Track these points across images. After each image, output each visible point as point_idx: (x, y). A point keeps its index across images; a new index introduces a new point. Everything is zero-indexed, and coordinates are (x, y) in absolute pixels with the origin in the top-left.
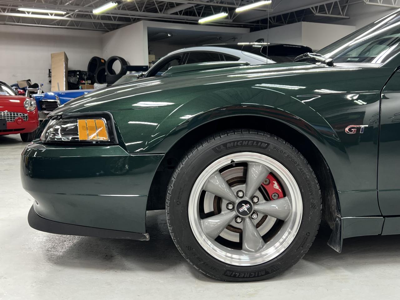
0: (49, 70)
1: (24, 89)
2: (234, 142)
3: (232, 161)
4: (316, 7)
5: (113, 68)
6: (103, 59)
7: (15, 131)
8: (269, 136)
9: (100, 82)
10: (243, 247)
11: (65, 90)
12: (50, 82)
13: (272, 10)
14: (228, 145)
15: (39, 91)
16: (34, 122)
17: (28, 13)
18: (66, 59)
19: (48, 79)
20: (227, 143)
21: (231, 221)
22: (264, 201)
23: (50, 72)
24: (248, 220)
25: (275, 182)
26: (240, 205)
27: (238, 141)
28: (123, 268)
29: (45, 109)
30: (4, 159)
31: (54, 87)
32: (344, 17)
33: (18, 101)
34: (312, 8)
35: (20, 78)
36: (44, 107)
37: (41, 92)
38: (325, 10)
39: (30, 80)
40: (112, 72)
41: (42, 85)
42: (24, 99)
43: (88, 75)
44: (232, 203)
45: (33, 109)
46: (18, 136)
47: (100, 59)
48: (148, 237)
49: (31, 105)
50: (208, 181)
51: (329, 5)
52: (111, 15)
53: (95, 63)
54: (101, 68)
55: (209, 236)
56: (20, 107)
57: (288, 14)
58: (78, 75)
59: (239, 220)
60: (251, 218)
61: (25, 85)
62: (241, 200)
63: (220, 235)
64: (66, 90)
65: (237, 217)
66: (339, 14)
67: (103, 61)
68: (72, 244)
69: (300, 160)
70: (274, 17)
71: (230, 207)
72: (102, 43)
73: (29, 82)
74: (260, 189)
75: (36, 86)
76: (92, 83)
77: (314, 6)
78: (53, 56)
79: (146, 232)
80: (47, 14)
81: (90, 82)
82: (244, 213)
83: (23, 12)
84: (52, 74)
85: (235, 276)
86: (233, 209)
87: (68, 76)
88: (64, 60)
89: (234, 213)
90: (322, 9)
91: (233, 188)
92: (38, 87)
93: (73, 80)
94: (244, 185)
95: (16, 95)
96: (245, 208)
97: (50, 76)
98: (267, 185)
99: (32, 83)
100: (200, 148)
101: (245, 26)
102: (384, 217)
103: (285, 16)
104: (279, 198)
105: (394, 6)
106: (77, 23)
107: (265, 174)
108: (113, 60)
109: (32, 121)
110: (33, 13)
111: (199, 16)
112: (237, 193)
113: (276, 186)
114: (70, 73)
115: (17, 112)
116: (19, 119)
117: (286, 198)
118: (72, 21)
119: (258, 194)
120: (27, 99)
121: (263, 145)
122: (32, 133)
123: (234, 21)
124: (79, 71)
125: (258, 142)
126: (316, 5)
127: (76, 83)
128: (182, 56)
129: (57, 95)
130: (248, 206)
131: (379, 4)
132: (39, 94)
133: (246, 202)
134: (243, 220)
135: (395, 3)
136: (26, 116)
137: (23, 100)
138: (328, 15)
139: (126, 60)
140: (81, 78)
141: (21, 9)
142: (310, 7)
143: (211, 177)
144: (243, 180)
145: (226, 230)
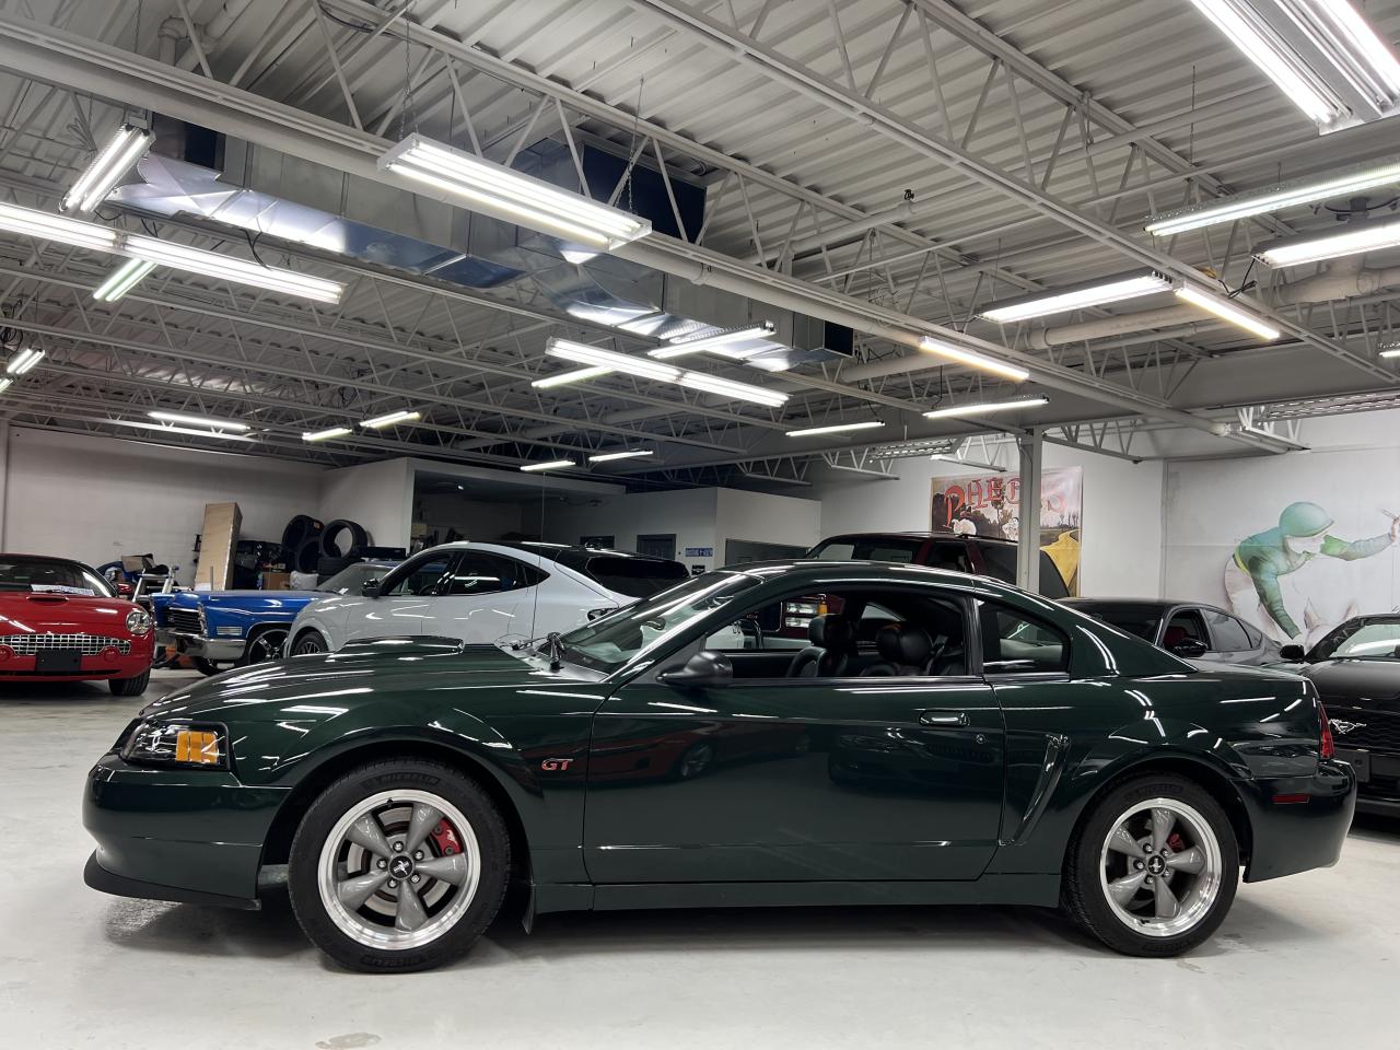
0: (198, 536)
1: (135, 575)
2: (392, 775)
3: (390, 801)
4: (748, 464)
5: (336, 541)
6: (318, 522)
7: (100, 674)
8: (442, 768)
9: (306, 570)
10: (396, 924)
11: (223, 589)
12: (196, 561)
13: (663, 462)
14: (384, 779)
15: (167, 580)
16: (142, 659)
17: (168, 424)
18: (238, 518)
19: (191, 555)
20: (381, 777)
21: (382, 884)
22: (432, 858)
23: (198, 541)
24: (405, 884)
25: (450, 831)
26: (395, 863)
27: (397, 774)
28: (222, 952)
29: (172, 625)
30: (64, 739)
31: (202, 574)
32: (801, 482)
33: (115, 612)
34: (741, 464)
35: (129, 548)
36: (171, 619)
37: (172, 583)
38: (765, 470)
39: (150, 556)
40: (334, 551)
41: (177, 569)
42: (129, 608)
43: (282, 554)
44: (386, 859)
45: (144, 629)
46: (105, 683)
47: (310, 520)
48: (258, 904)
49: (142, 621)
50: (352, 827)
51: (772, 463)
52: (345, 443)
53: (300, 528)
54: (312, 540)
55: (347, 905)
56: (117, 626)
57: (700, 468)
58: (259, 550)
59: (393, 884)
60: (409, 881)
61: (139, 565)
62: (398, 855)
63: (366, 903)
64: (227, 588)
65: (390, 879)
66: (793, 477)
67: (317, 526)
68: (153, 914)
69: (482, 801)
70: (673, 471)
71: (382, 864)
72: (320, 489)
73: (148, 559)
74: (427, 840)
75: (162, 570)
76: (289, 570)
77: (743, 461)
78: (208, 509)
79: (257, 898)
80: (208, 429)
81: (283, 566)
82: (401, 874)
83: (158, 422)
84: (203, 546)
85: (376, 964)
86: (385, 869)
87: (237, 552)
88: (231, 519)
89: (386, 874)
90: (758, 466)
91: (388, 839)
92: (167, 573)
93: (246, 561)
94: (405, 835)
95: (113, 595)
96: (402, 867)
97: (197, 549)
98: (439, 835)
99: (157, 562)
100: (344, 781)
101: (617, 482)
102: (594, 884)
103: (696, 471)
104: (455, 853)
105: (884, 474)
106: (272, 449)
107: (434, 821)
108: (338, 526)
109: (138, 656)
110: (177, 425)
111: (524, 457)
112: (394, 846)
113: (451, 837)
114: (241, 546)
115: (109, 636)
116: (111, 649)
117: (463, 854)
118: (257, 444)
119: (425, 847)
120: (136, 610)
121: (432, 780)
122: (134, 679)
123: (592, 471)
124: (263, 543)
125: (425, 776)
126: (748, 460)
127: (253, 567)
128: (451, 556)
129: (202, 602)
130: (407, 864)
131: (857, 469)
132: (165, 592)
133: (404, 859)
134: (399, 884)
135: (886, 470)
136: (127, 645)
137: (124, 610)
138: (770, 478)
139: (365, 530)
140: (265, 558)
141: (154, 415)
142: (737, 462)
143: (359, 820)
144: (404, 827)
145: (374, 896)
